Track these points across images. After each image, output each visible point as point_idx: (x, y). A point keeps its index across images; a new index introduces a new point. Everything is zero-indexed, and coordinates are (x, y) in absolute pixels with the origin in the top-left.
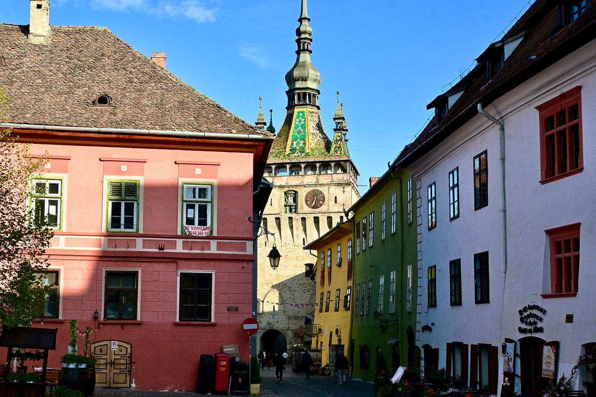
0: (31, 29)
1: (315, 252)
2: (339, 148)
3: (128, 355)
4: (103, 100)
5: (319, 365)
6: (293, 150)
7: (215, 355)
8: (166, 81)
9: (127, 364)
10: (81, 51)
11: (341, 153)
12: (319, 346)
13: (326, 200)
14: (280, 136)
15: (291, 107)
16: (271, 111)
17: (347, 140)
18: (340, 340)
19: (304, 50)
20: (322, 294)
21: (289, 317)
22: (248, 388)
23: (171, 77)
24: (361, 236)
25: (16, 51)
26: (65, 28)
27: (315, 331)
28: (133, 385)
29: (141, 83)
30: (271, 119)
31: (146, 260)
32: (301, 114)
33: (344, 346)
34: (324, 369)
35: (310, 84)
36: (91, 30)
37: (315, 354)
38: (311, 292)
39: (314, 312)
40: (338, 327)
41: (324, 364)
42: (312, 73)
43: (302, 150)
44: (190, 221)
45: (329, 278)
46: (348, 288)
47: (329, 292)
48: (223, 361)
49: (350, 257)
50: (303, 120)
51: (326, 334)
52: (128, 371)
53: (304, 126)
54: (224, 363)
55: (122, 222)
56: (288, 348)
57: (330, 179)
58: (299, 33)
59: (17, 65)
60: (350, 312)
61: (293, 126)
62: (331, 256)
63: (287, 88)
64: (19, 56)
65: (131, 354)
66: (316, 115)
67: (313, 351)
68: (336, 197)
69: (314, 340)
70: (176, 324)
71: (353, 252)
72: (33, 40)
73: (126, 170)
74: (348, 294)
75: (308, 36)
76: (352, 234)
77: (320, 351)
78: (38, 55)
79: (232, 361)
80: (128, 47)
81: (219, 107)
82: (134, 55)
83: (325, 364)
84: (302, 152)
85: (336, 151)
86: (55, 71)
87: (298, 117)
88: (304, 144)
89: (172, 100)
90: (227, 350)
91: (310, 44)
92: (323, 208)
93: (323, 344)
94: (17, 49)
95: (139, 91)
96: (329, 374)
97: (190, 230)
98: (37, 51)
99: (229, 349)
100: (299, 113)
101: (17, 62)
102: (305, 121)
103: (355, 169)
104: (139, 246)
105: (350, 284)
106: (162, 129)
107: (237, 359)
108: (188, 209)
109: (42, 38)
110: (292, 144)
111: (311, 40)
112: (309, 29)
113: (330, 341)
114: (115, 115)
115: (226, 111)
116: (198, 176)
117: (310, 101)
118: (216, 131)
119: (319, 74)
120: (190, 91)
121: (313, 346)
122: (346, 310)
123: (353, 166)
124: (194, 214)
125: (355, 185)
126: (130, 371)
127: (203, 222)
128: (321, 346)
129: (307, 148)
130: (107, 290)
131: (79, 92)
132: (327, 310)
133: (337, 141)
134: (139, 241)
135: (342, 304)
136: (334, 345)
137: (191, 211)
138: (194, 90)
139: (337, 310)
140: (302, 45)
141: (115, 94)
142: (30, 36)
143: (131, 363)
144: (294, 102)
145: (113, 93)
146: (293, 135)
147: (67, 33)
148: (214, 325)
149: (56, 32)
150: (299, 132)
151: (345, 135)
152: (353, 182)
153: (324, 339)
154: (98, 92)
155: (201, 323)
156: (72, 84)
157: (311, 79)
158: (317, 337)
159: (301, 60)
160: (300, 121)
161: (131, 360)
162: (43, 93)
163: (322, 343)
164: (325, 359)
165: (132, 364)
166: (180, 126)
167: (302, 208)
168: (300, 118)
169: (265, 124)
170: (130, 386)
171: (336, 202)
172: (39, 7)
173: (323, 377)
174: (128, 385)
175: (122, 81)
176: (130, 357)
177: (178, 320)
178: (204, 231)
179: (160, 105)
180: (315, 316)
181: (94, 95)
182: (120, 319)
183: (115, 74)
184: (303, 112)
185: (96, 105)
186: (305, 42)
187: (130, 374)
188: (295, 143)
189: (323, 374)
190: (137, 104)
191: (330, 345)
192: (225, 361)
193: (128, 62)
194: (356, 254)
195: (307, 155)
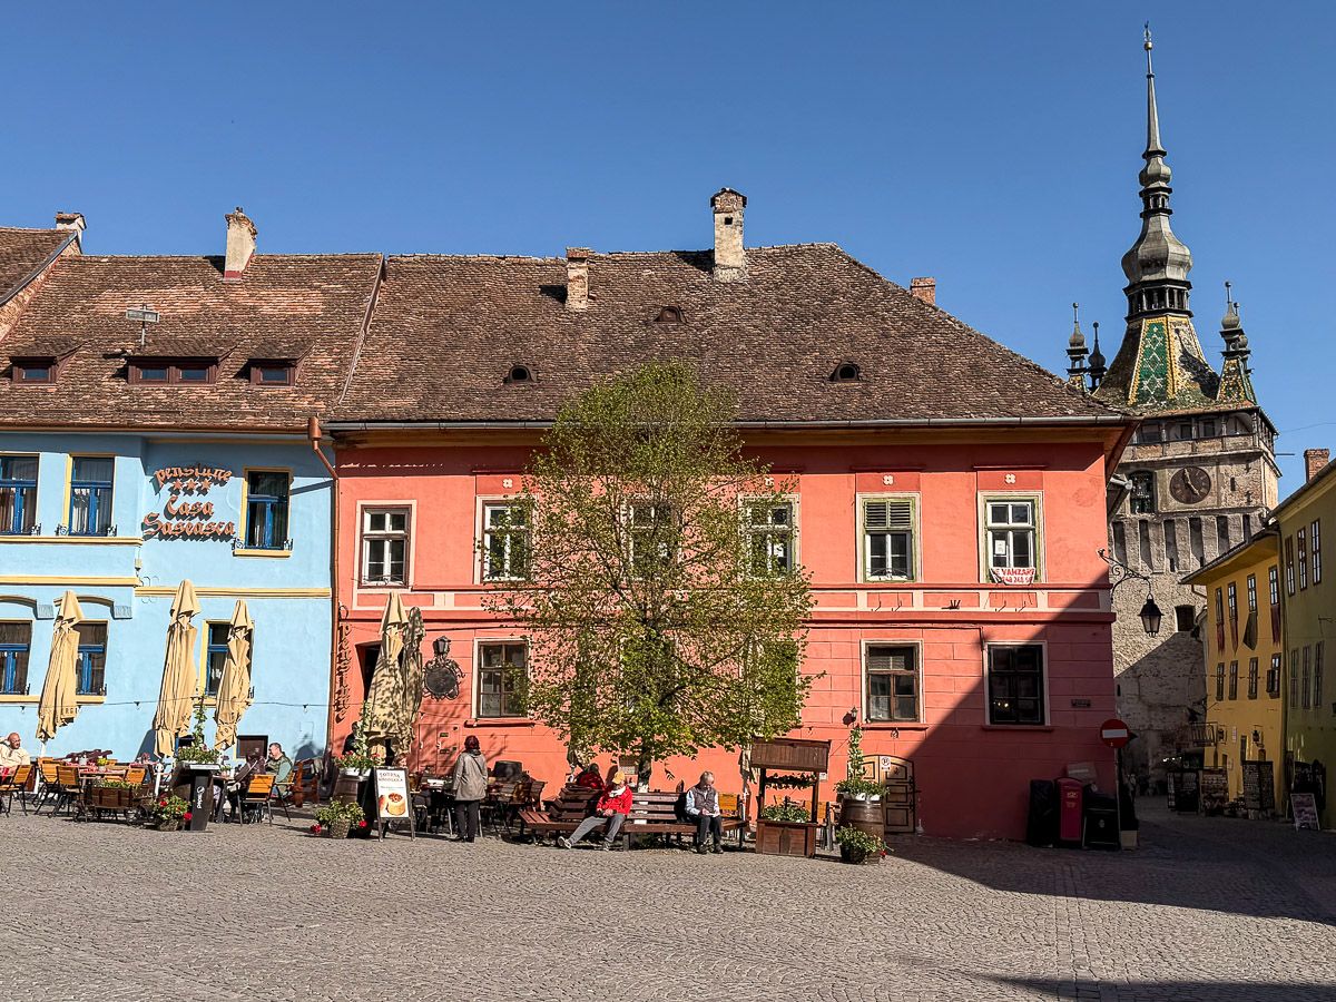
0: (718, 258)
1: (1202, 589)
2: (1234, 387)
3: (909, 778)
4: (848, 372)
5: (1224, 799)
6: (1142, 396)
7: (1055, 781)
8: (942, 331)
9: (907, 793)
10: (798, 288)
11: (1239, 397)
12: (1220, 763)
13: (1214, 485)
14: (1117, 372)
15: (1134, 316)
16: (1096, 325)
17: (1250, 371)
18: (1262, 752)
19: (1156, 211)
20: (1222, 666)
21: (1150, 706)
22: (1116, 838)
23: (950, 322)
24: (1296, 561)
25: (697, 296)
26: (768, 249)
27: (1209, 735)
28: (920, 829)
29: (903, 336)
30: (1096, 341)
31: (929, 625)
32: (1155, 329)
33: (1271, 763)
34: (1234, 806)
35: (1171, 273)
36: (809, 250)
37: (1214, 777)
38: (1193, 658)
39: (1205, 699)
40: (1258, 729)
41: (1232, 797)
42: (1175, 250)
43: (1161, 395)
44: (999, 561)
45: (1233, 637)
46: (1274, 656)
47: (1235, 664)
48: (1070, 791)
49: (1274, 598)
50: (1160, 339)
51: (1234, 740)
52: (910, 806)
53: (1163, 351)
54: (1072, 795)
55: (889, 564)
56: (1150, 764)
57: (1218, 446)
58: (1145, 178)
59: (703, 320)
60: (1280, 701)
61: (1141, 351)
62: (1235, 596)
63: (1127, 283)
64: (703, 305)
65: (913, 778)
66: (1185, 328)
67: (1211, 772)
68: (1233, 479)
69: (1209, 752)
70: (985, 729)
71: (1281, 592)
72: (723, 275)
73: (891, 482)
74: (1275, 668)
75: (1163, 184)
76: (1277, 557)
77: (1223, 772)
78: (733, 301)
79: (1085, 790)
80: (874, 274)
81: (1039, 370)
82: (885, 288)
83: (1235, 796)
84: (1160, 399)
85: (1229, 394)
86: (763, 327)
87: (1150, 333)
88: (1165, 383)
89: (958, 365)
90: (1074, 771)
91: (1167, 197)
92: (1209, 502)
93: (1229, 760)
94: (698, 292)
95: (901, 350)
96: (1246, 816)
97: (1001, 575)
98: (730, 293)
99: (1080, 771)
100: (1151, 326)
101: (702, 314)
102: (1164, 340)
103: (1268, 425)
104: (918, 603)
105: (1279, 649)
106: (949, 416)
107: (1095, 789)
108: (997, 542)
109: (735, 271)
110: (1141, 385)
111: (1169, 191)
112: (1165, 170)
113: (1243, 754)
114: (870, 395)
115: (1051, 376)
116: (1010, 487)
117: (1172, 303)
118: (1039, 413)
119: (1188, 252)
120: (986, 342)
121: (1209, 763)
122: (1272, 697)
123: (1264, 419)
124: (1005, 548)
125: (1270, 455)
126: (913, 806)
127: (1022, 561)
128: (1225, 762)
129: (1170, 391)
130: (868, 675)
131: (808, 360)
132: (1233, 696)
133: (1230, 373)
134: (918, 594)
135: (1262, 685)
136: (1251, 763)
137: (1000, 544)
138: (994, 343)
139: (1253, 695)
140: (1153, 200)
141: (863, 359)
142: (718, 271)
143: (914, 792)
144: (1142, 306)
145: (858, 357)
146: (1141, 368)
147: (772, 258)
148: (1049, 731)
149: (753, 257)
150: (1154, 362)
151: (1244, 360)
152: (1266, 450)
153: (1230, 748)
154: (836, 356)
155: (1028, 727)
156: (792, 347)
157: (1174, 263)
158: (1216, 745)
159: (1152, 229)
160: (1155, 341)
161: (913, 787)
162: (752, 367)
163: (1225, 757)
164: (1235, 786)
165: (916, 794)
166: (978, 409)
167: (1165, 501)
168: (1155, 336)
169: (1086, 351)
170: (915, 830)
171: (1233, 489)
172: (728, 221)
173: (1235, 820)
174: (911, 829)
175: (871, 336)
176: (912, 783)
177: (988, 722)
178: (1024, 576)
179: (940, 374)
180: (1208, 706)
181: (832, 364)
182: (891, 719)
183: (857, 324)
184: (1157, 325)
185: (837, 380)
186: (1158, 196)
187: (913, 810)
188: (1146, 383)
189: (1233, 814)
190: (901, 374)
191: (1244, 762)
192: (1074, 791)
193: (877, 301)
194: (1286, 595)
195: (1172, 403)
